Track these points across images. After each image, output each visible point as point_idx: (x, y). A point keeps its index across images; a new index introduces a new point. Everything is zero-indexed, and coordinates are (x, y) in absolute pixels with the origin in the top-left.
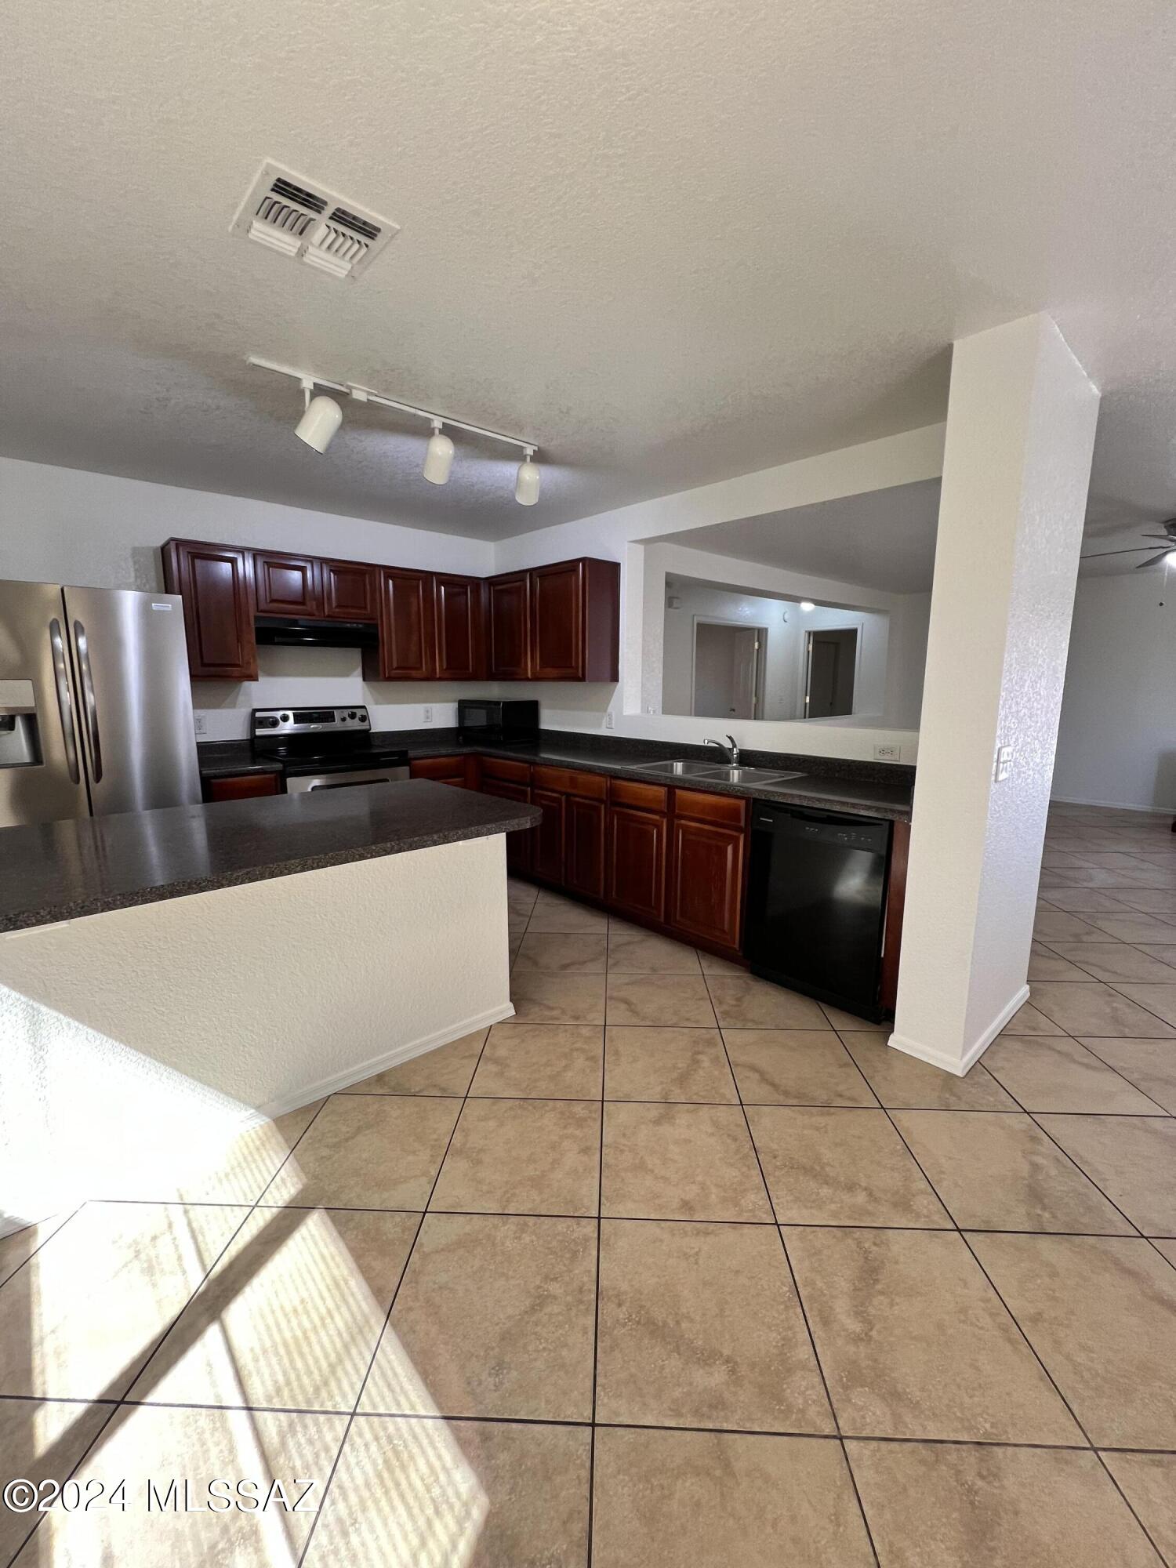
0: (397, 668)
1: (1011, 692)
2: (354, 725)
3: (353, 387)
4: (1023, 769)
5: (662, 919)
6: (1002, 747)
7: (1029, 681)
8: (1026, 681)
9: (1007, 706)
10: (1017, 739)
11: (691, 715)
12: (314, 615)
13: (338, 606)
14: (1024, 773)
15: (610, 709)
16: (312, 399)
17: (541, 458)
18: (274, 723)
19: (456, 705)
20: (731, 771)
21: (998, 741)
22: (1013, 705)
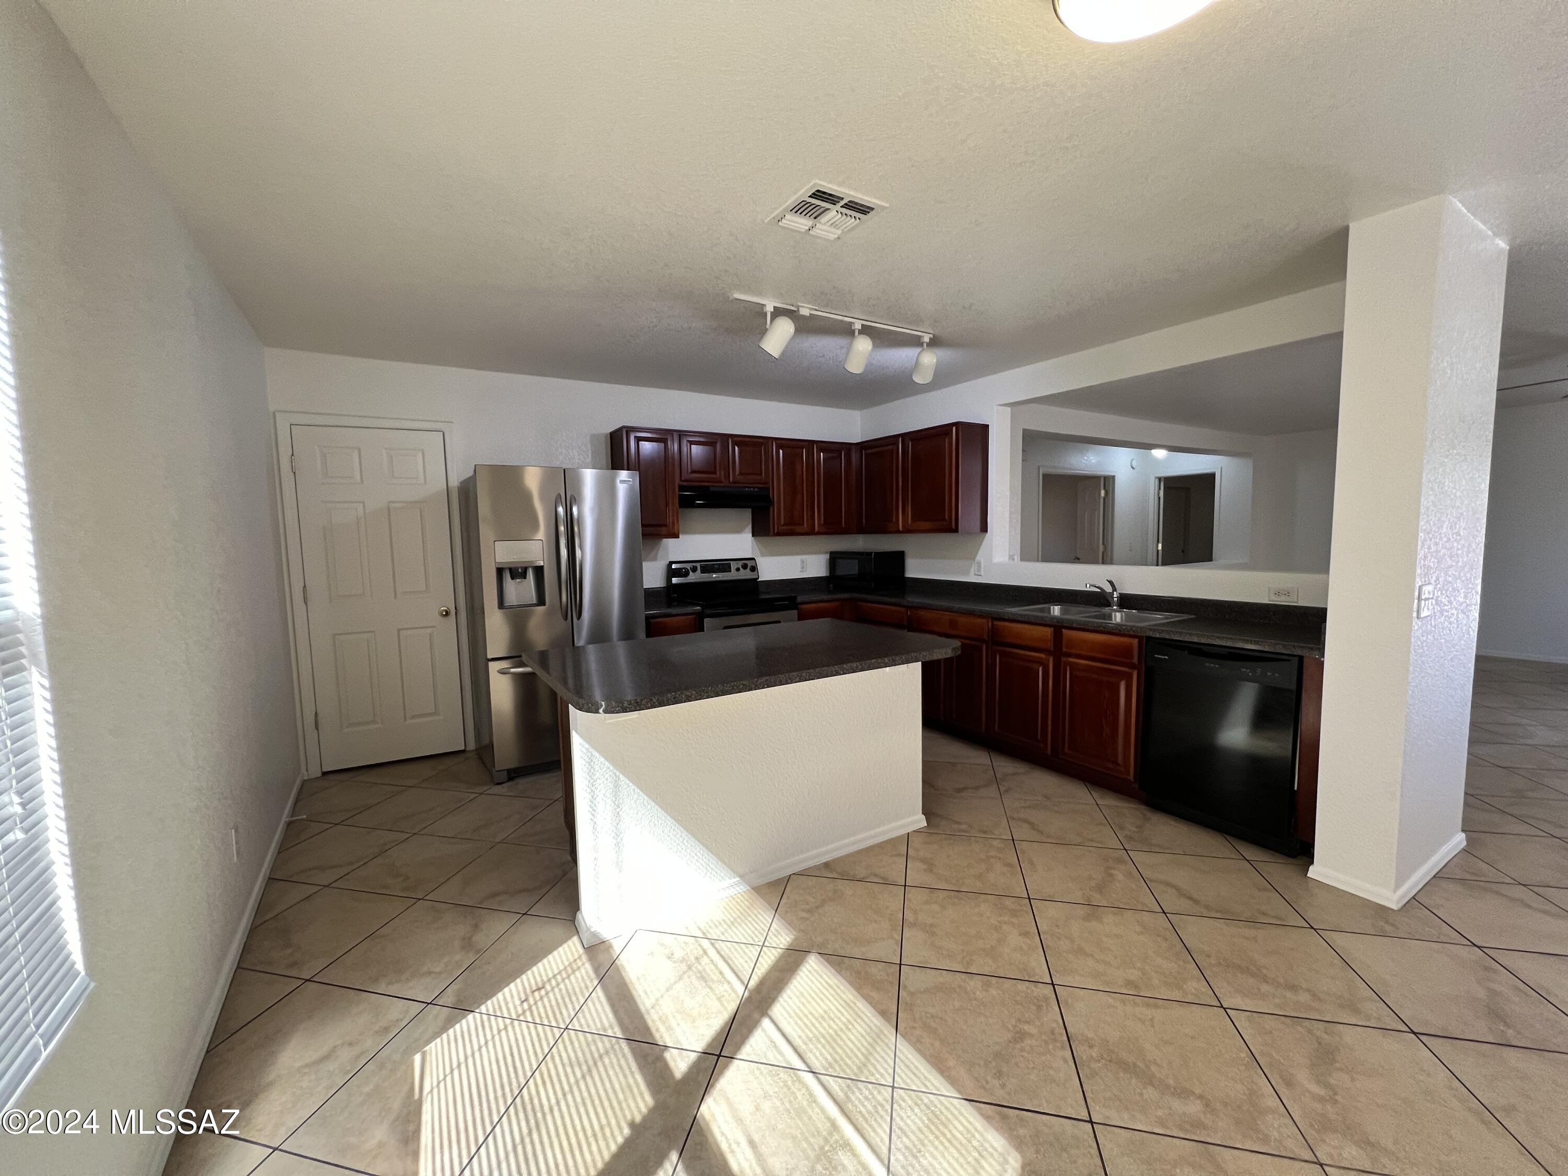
0: (783, 525)
1: (1429, 533)
2: (745, 574)
3: (800, 306)
4: (1446, 607)
5: (1049, 752)
6: (1423, 585)
7: (1447, 523)
8: (1444, 522)
9: (1426, 547)
10: (1438, 579)
11: (1038, 561)
12: (721, 482)
13: (741, 474)
14: (1447, 611)
15: (978, 558)
16: (772, 320)
17: (935, 343)
18: (686, 574)
19: (828, 556)
20: (1113, 614)
21: (1418, 580)
22: (1432, 546)
